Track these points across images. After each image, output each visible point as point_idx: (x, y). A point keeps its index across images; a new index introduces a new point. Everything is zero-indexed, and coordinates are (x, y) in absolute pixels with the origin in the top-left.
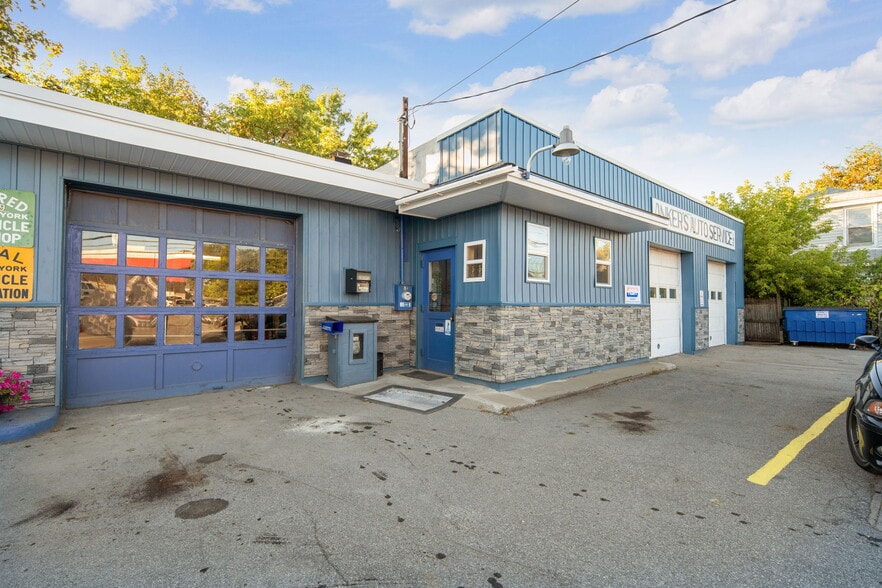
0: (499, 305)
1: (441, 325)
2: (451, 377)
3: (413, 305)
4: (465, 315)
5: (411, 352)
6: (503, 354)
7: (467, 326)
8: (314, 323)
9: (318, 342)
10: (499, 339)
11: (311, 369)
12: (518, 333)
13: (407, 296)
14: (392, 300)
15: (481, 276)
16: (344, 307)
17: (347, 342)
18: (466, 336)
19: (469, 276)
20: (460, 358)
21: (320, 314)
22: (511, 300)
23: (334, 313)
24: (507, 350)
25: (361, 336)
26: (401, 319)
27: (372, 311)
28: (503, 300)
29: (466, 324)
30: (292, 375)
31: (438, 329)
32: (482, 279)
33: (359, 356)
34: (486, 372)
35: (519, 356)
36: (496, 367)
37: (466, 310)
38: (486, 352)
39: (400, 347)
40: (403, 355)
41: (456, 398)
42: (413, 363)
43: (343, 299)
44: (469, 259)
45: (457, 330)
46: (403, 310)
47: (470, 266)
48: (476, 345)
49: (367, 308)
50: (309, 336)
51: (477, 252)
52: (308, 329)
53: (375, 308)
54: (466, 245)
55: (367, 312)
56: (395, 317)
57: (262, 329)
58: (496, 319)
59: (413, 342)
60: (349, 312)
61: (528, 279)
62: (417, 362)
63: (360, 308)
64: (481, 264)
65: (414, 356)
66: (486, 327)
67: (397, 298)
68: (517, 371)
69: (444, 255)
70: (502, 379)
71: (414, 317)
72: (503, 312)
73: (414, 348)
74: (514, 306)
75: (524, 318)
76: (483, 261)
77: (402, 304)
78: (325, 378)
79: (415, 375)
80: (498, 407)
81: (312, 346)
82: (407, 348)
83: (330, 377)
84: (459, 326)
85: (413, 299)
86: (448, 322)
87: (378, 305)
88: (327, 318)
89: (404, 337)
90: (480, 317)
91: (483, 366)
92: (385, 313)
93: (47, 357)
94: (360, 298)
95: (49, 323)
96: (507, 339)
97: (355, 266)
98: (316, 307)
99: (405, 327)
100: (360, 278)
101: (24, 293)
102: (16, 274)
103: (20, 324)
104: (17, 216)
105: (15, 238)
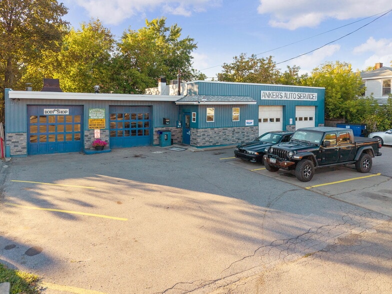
0: (197, 128)
2: (189, 145)
7: (193, 133)
8: (156, 132)
10: (198, 136)
11: (155, 143)
12: (204, 135)
13: (180, 124)
14: (175, 125)
16: (163, 127)
17: (164, 137)
18: (192, 135)
19: (193, 121)
20: (191, 141)
21: (157, 129)
22: (202, 127)
23: (160, 129)
24: (200, 139)
25: (167, 135)
26: (179, 130)
28: (199, 127)
30: (150, 143)
31: (187, 133)
32: (195, 122)
33: (166, 140)
34: (196, 144)
35: (204, 140)
37: (192, 129)
38: (196, 139)
39: (178, 138)
40: (179, 140)
42: (181, 142)
43: (162, 125)
44: (193, 116)
46: (179, 127)
47: (193, 118)
48: (194, 137)
50: (155, 135)
52: (154, 133)
54: (192, 113)
55: (169, 128)
56: (177, 130)
57: (143, 133)
58: (197, 132)
59: (182, 136)
60: (164, 129)
61: (207, 122)
62: (183, 142)
63: (167, 128)
64: (195, 118)
65: (182, 140)
67: (177, 125)
68: (203, 144)
69: (188, 114)
70: (199, 145)
71: (182, 130)
72: (199, 130)
73: (182, 138)
75: (205, 131)
78: (158, 145)
79: (180, 145)
81: (155, 137)
82: (180, 138)
83: (160, 145)
84: (191, 133)
86: (189, 131)
87: (171, 127)
89: (180, 135)
90: (195, 131)
91: (195, 142)
92: (174, 129)
93: (108, 139)
94: (166, 125)
95: (108, 132)
96: (200, 136)
97: (166, 117)
98: (156, 128)
99: (179, 132)
100: (167, 120)
101: (104, 127)
102: (103, 124)
103: (104, 133)
104: (103, 113)
105: (103, 117)
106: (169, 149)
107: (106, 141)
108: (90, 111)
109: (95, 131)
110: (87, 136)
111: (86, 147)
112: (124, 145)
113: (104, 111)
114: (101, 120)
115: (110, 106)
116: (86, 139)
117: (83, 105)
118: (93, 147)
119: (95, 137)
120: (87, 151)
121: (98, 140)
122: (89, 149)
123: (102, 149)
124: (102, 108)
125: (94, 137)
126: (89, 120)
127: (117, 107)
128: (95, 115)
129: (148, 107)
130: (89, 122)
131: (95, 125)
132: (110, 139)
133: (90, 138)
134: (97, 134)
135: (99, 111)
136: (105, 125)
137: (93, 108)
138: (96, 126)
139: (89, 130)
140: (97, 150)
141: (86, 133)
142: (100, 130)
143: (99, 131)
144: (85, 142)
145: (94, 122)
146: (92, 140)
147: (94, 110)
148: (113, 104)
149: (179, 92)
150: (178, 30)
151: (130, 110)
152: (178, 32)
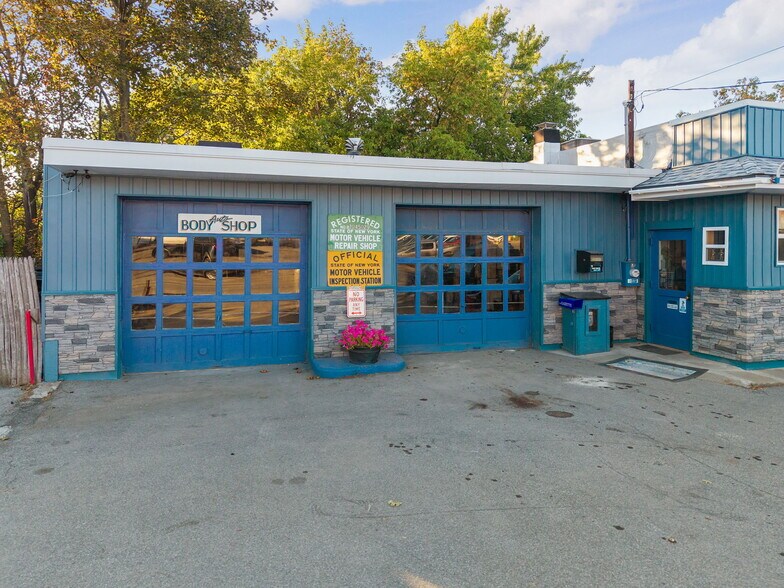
0: (745, 289)
1: (677, 303)
2: (688, 353)
3: (640, 281)
4: (703, 296)
5: (638, 326)
6: (749, 336)
7: (708, 307)
8: (551, 298)
9: (554, 315)
10: (745, 321)
11: (549, 338)
12: (766, 316)
13: (635, 273)
14: (619, 276)
15: (723, 260)
16: (575, 284)
17: (584, 317)
18: (705, 315)
19: (709, 259)
20: (698, 336)
21: (556, 291)
22: (758, 284)
23: (566, 289)
24: (753, 332)
25: (595, 312)
26: (628, 294)
27: (600, 287)
28: (749, 284)
29: (705, 304)
30: (532, 338)
31: (670, 306)
32: (726, 263)
33: (594, 328)
34: (730, 351)
35: (768, 337)
36: (742, 347)
37: (705, 291)
38: (730, 332)
39: (627, 321)
40: (630, 329)
41: (700, 372)
42: (641, 337)
43: (573, 277)
44: (708, 243)
45: (695, 310)
46: (631, 286)
47: (709, 250)
48: (717, 325)
49: (595, 284)
50: (546, 309)
51: (719, 237)
52: (546, 303)
53: (603, 284)
54: (705, 229)
55: (595, 288)
56: (622, 292)
57: (505, 303)
58: (741, 302)
59: (640, 317)
60: (580, 289)
61: (779, 263)
62: (645, 337)
63: (589, 285)
64: (724, 250)
65: (642, 331)
66: (729, 309)
67: (625, 275)
68: (765, 352)
69: (678, 237)
70: (749, 358)
71: (641, 293)
72: (750, 296)
73: (642, 323)
74: (761, 289)
75: (773, 302)
76: (726, 246)
77: (629, 281)
78: (559, 346)
79: (644, 348)
80: (746, 382)
81: (550, 318)
82: (635, 322)
83: (569, 343)
84: (696, 306)
85: (641, 276)
86: (683, 302)
87: (607, 282)
88: (562, 294)
89: (631, 312)
90: (723, 299)
91: (727, 345)
92: (612, 289)
93: (390, 321)
94: (589, 276)
95: (390, 299)
96: (754, 321)
97: (584, 247)
98: (552, 284)
99: (632, 302)
100: (593, 259)
101: (380, 279)
102: (375, 268)
103: (378, 299)
104: (375, 232)
105: (374, 246)
106: (615, 365)
107: (386, 328)
108: (333, 224)
109: (350, 294)
110: (321, 309)
111: (317, 349)
112: (442, 343)
113: (378, 225)
114: (370, 256)
115: (399, 207)
116: (318, 319)
117: (308, 204)
118: (343, 349)
119: (350, 315)
120: (324, 366)
121: (359, 326)
122: (326, 355)
123: (374, 360)
124: (371, 214)
125: (346, 312)
126: (331, 256)
127: (421, 215)
128: (349, 237)
129: (516, 217)
130: (330, 261)
131: (349, 272)
132: (399, 321)
133: (332, 318)
134: (357, 303)
135: (363, 226)
136: (383, 272)
137: (340, 213)
138: (353, 276)
139: (328, 291)
140: (361, 361)
141: (318, 299)
142: (367, 288)
143: (362, 294)
144: (316, 331)
145: (345, 261)
146: (341, 323)
147: (346, 220)
148: (408, 200)
149: (630, 161)
150: (538, 41)
151: (463, 224)
152: (536, 47)
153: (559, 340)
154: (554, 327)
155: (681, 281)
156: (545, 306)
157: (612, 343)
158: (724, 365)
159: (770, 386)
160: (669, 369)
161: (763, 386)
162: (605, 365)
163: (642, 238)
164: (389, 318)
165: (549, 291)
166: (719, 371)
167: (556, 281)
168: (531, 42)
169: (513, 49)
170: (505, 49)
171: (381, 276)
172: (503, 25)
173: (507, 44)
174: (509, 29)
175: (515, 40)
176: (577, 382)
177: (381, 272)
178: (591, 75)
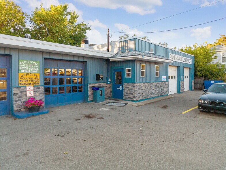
0: (135, 83)
1: (119, 87)
2: (122, 100)
3: (111, 82)
4: (126, 85)
5: (110, 94)
6: (136, 94)
7: (127, 88)
8: (90, 88)
9: (91, 92)
10: (135, 91)
11: (90, 99)
12: (139, 89)
13: (110, 80)
14: (106, 81)
15: (130, 76)
16: (96, 83)
17: (99, 92)
18: (126, 90)
19: (127, 76)
20: (125, 95)
21: (91, 85)
23: (94, 85)
24: (137, 93)
25: (101, 91)
26: (108, 86)
27: (102, 84)
28: (136, 82)
29: (126, 87)
30: (85, 99)
31: (118, 88)
32: (131, 77)
33: (101, 95)
34: (132, 98)
35: (139, 94)
36: (134, 97)
37: (126, 84)
38: (132, 94)
39: (108, 93)
40: (108, 95)
41: (127, 104)
42: (111, 97)
43: (96, 81)
44: (127, 72)
45: (124, 89)
46: (109, 84)
47: (127, 74)
48: (129, 92)
49: (101, 83)
50: (89, 91)
51: (129, 71)
52: (89, 89)
53: (102, 83)
54: (126, 69)
55: (101, 84)
56: (107, 85)
57: (78, 89)
58: (134, 86)
59: (111, 92)
60: (97, 85)
61: (141, 77)
62: (112, 97)
63: (99, 84)
64: (130, 74)
65: (111, 95)
66: (132, 88)
67: (107, 81)
68: (139, 98)
69: (119, 71)
70: (136, 100)
71: (111, 85)
72: (136, 85)
73: (111, 93)
74: (138, 83)
75: (140, 86)
76: (131, 73)
77: (108, 82)
78: (92, 101)
79: (112, 100)
80: (137, 105)
81: (90, 93)
82: (109, 93)
83: (95, 100)
84: (124, 88)
85: (111, 81)
86: (121, 87)
87: (103, 83)
88: (93, 86)
89: (108, 91)
90: (130, 86)
91: (131, 97)
92: (104, 84)
93: (42, 97)
94: (99, 81)
95: (42, 90)
96: (136, 91)
97: (98, 73)
98: (90, 84)
99: (109, 88)
100: (101, 76)
101: (38, 83)
102: (37, 79)
103: (38, 90)
104: (37, 67)
105: (36, 71)
106: (107, 104)
107: (41, 100)
108: (21, 63)
109: (28, 88)
110: (16, 94)
111: (15, 109)
112: (60, 103)
113: (37, 64)
114: (35, 75)
115: (45, 58)
116: (15, 98)
117: (10, 56)
118: (25, 108)
119: (28, 95)
120: (18, 114)
121: (31, 99)
122: (19, 111)
123: (38, 111)
124: (35, 60)
125: (26, 95)
126: (20, 75)
127: (52, 62)
128: (27, 68)
129: (80, 64)
130: (20, 76)
131: (27, 81)
132: (45, 97)
133: (21, 97)
134: (30, 92)
135: (32, 64)
137: (23, 59)
138: (29, 82)
139: (19, 87)
140: (33, 111)
141: (15, 90)
142: (34, 86)
143: (32, 88)
144: (14, 102)
145: (26, 77)
146: (24, 99)
147: (25, 62)
148: (48, 57)
149: (108, 50)
150: (76, 16)
151: (65, 65)
152: (76, 17)
153: (92, 99)
154: (91, 96)
155: (120, 82)
156: (89, 90)
157: (105, 99)
158: (131, 102)
159: (141, 106)
160: (120, 104)
161: (140, 106)
162: (105, 105)
163: (111, 71)
164: (42, 96)
165: (90, 86)
166: (130, 103)
167: (91, 83)
168: (74, 16)
169: (69, 17)
170: (67, 16)
171: (39, 82)
172: (66, 9)
173: (68, 15)
174: (68, 11)
175: (70, 14)
176: (100, 109)
177: (39, 80)
178: (90, 28)
